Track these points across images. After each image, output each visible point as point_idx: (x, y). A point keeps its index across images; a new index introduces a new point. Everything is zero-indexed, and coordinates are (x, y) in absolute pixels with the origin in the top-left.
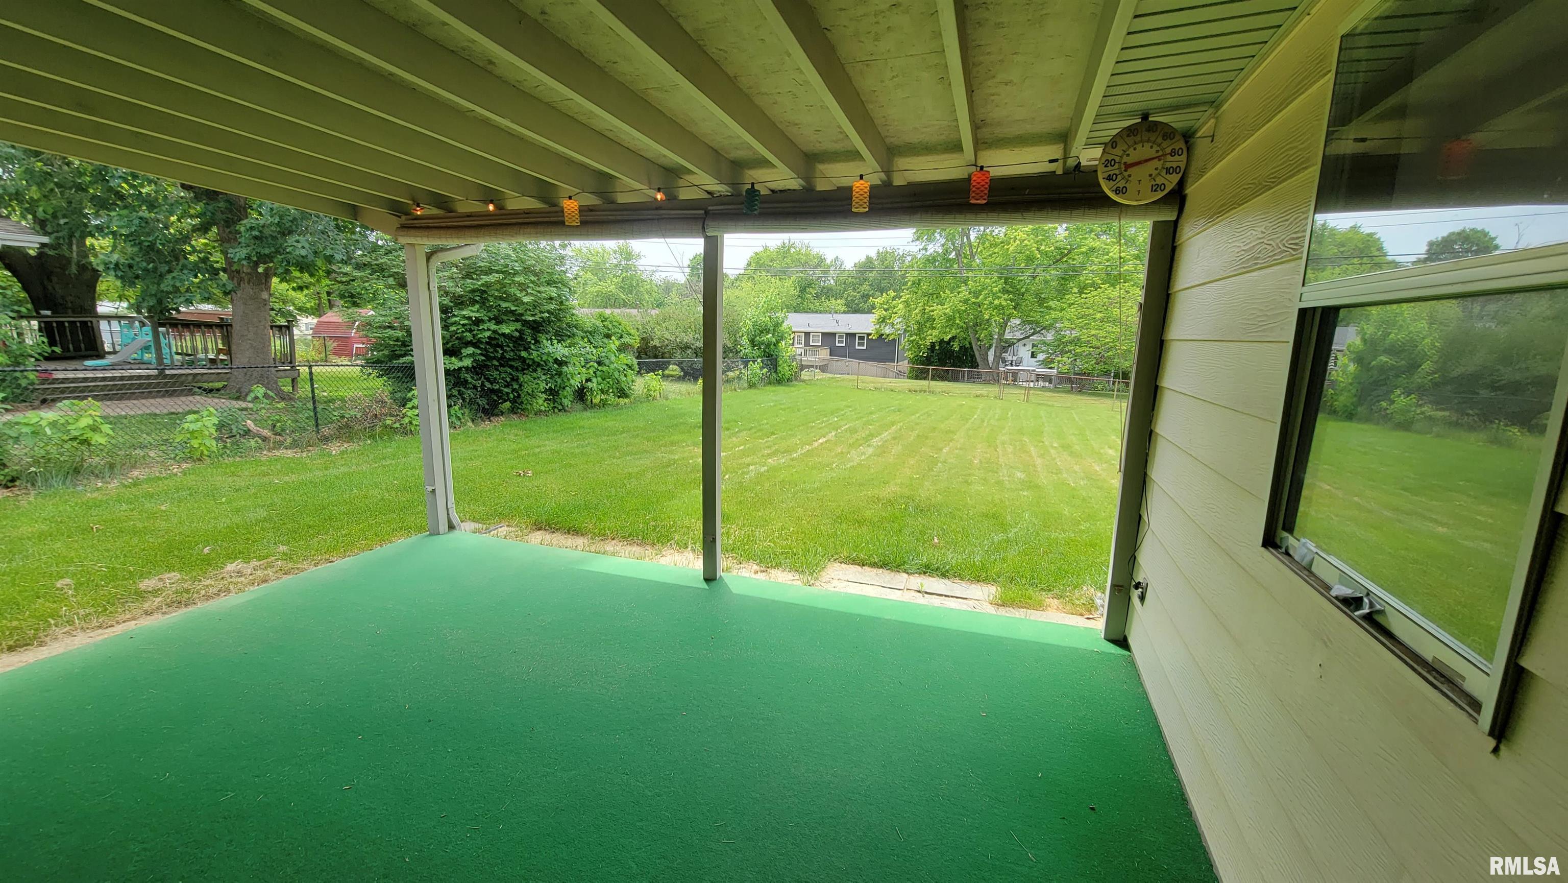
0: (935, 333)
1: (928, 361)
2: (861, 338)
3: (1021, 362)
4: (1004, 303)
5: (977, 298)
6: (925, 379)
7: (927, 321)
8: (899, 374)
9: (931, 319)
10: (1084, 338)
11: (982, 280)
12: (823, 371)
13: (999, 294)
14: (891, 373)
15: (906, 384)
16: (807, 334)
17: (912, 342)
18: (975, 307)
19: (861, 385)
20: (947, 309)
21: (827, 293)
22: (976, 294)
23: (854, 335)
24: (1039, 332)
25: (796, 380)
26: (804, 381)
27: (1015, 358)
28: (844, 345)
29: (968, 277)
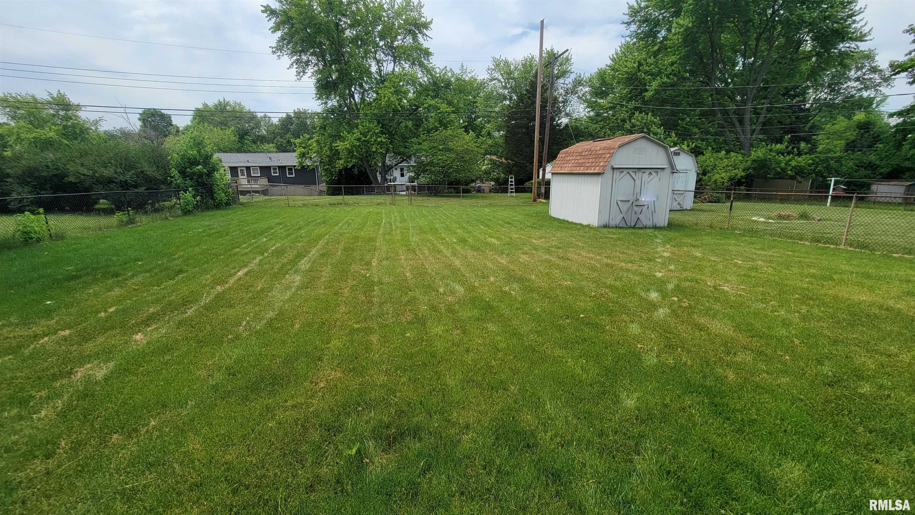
0: (341, 162)
1: (339, 182)
2: (290, 169)
3: (396, 180)
4: (384, 140)
5: (366, 137)
6: (338, 194)
7: (335, 154)
8: (321, 193)
9: (337, 153)
10: (435, 161)
11: (367, 125)
12: (265, 195)
13: (380, 134)
14: (315, 193)
15: (326, 200)
16: (248, 168)
17: (326, 170)
18: (366, 144)
19: (292, 203)
20: (347, 144)
21: (262, 139)
22: (364, 134)
23: (284, 167)
24: (405, 160)
25: (235, 203)
26: (242, 204)
27: (392, 177)
28: (278, 174)
29: (358, 123)
